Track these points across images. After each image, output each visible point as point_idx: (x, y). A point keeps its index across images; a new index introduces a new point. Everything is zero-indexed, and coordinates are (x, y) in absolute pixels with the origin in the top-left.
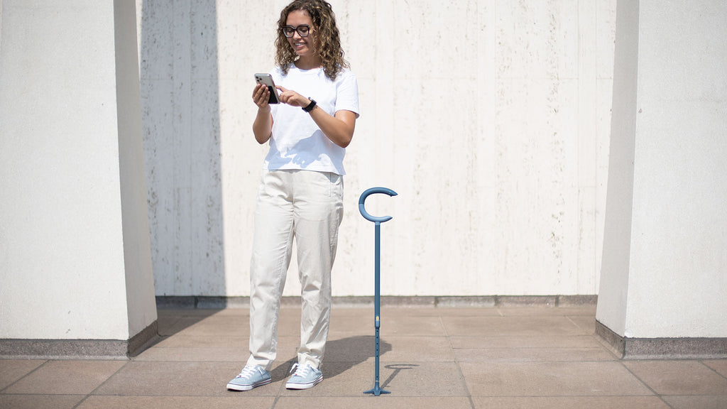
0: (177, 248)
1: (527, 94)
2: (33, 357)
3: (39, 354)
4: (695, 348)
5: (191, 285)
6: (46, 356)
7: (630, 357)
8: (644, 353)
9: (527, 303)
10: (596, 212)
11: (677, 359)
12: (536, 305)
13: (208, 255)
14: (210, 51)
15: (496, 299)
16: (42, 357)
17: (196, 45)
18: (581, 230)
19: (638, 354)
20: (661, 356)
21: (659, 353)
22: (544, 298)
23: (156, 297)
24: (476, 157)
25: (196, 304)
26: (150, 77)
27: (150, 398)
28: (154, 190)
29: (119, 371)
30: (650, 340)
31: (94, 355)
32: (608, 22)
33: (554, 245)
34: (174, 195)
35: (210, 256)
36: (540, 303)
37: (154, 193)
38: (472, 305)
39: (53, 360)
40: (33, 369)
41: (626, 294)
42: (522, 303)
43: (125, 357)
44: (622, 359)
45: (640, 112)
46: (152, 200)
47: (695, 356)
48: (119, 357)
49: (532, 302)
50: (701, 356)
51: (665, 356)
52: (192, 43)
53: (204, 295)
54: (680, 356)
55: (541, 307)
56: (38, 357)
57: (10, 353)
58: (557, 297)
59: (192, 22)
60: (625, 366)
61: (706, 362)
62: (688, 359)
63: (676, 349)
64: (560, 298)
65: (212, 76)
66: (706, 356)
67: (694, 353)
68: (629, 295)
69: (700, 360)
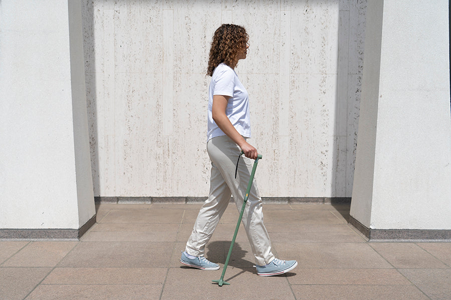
0: (107, 169)
1: (308, 83)
2: (21, 240)
3: (25, 238)
4: (412, 236)
5: (115, 191)
6: (29, 239)
7: (373, 240)
8: (382, 238)
9: (307, 202)
10: (347, 150)
11: (402, 242)
12: (312, 203)
13: (124, 173)
14: (125, 56)
15: (289, 199)
16: (27, 239)
17: (117, 53)
18: (338, 161)
19: (378, 239)
20: (392, 240)
21: (391, 238)
22: (316, 199)
23: (95, 197)
24: (278, 119)
25: (118, 201)
26: (91, 71)
27: (92, 269)
28: (93, 137)
29: (73, 250)
30: (385, 230)
31: (58, 238)
32: (355, 41)
33: (322, 169)
34: (105, 139)
35: (126, 174)
36: (313, 202)
37: (93, 138)
38: (275, 203)
39: (33, 241)
40: (20, 248)
41: (371, 203)
42: (304, 202)
43: (77, 239)
44: (368, 242)
45: (381, 97)
46: (92, 142)
47: (412, 240)
48: (73, 239)
49: (309, 201)
50: (416, 240)
51: (394, 240)
52: (115, 52)
53: (122, 196)
54: (403, 240)
55: (315, 204)
56: (24, 239)
57: (7, 237)
58: (323, 198)
59: (115, 39)
60: (371, 246)
61: (419, 244)
62: (407, 242)
63: (400, 236)
64: (325, 199)
65: (127, 71)
66: (419, 240)
67: (411, 239)
68: (373, 204)
69: (414, 243)
